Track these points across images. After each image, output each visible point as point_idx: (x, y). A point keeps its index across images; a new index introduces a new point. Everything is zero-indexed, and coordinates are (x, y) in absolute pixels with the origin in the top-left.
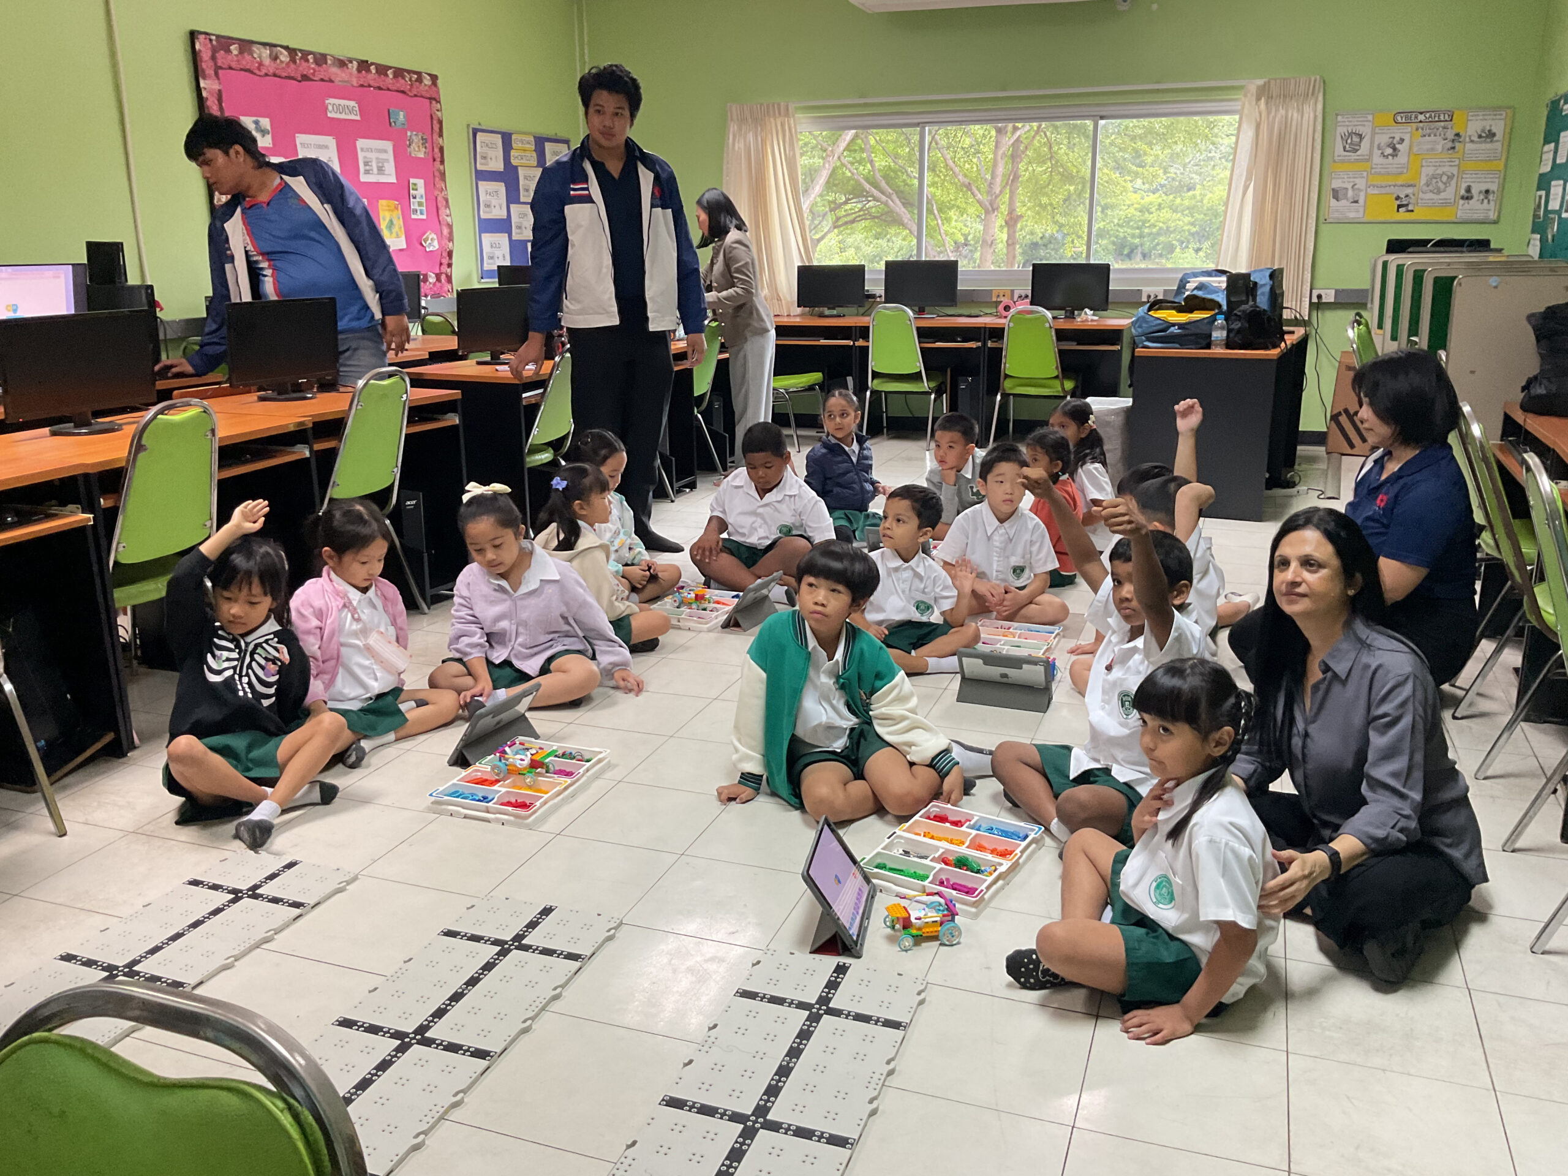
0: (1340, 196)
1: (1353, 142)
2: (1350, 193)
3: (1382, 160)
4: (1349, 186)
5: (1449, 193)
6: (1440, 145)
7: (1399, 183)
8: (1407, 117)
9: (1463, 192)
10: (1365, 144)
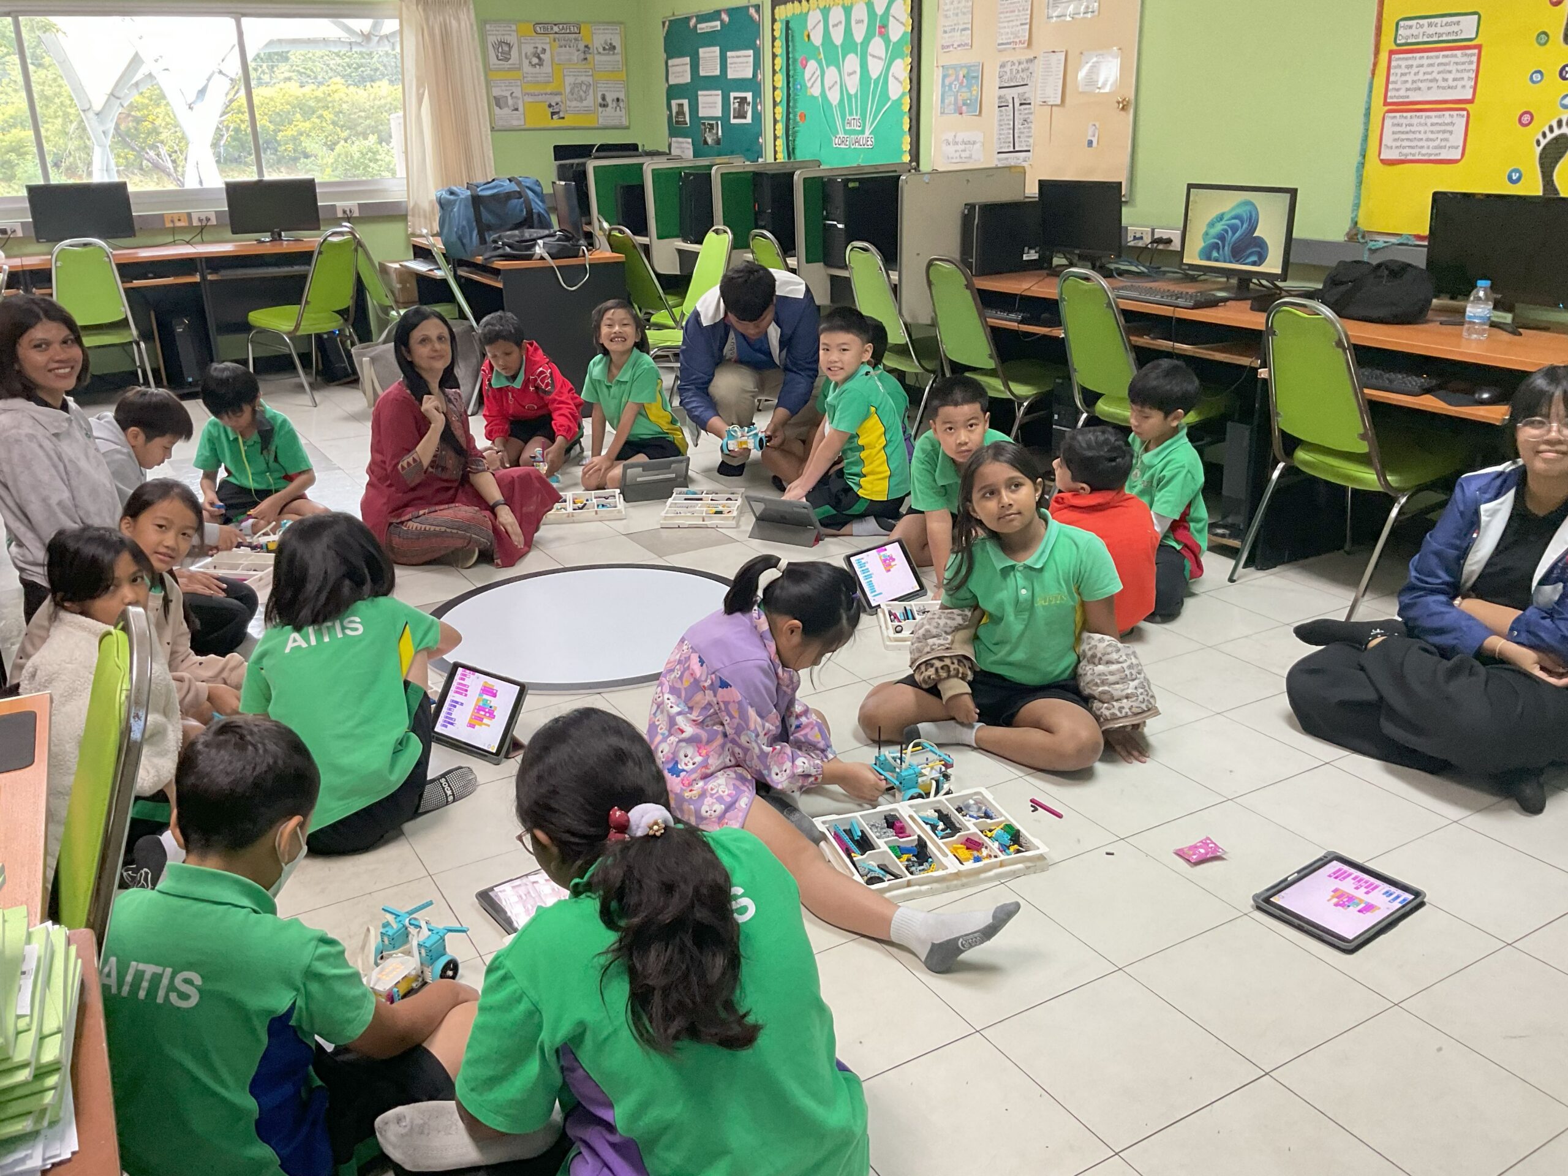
0: (502, 103)
1: (504, 49)
2: (510, 102)
3: (531, 70)
4: (508, 94)
5: (589, 102)
6: (576, 56)
7: (549, 91)
8: (543, 28)
9: (600, 100)
10: (514, 53)
